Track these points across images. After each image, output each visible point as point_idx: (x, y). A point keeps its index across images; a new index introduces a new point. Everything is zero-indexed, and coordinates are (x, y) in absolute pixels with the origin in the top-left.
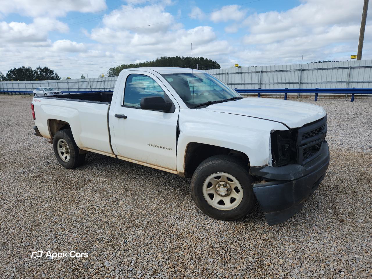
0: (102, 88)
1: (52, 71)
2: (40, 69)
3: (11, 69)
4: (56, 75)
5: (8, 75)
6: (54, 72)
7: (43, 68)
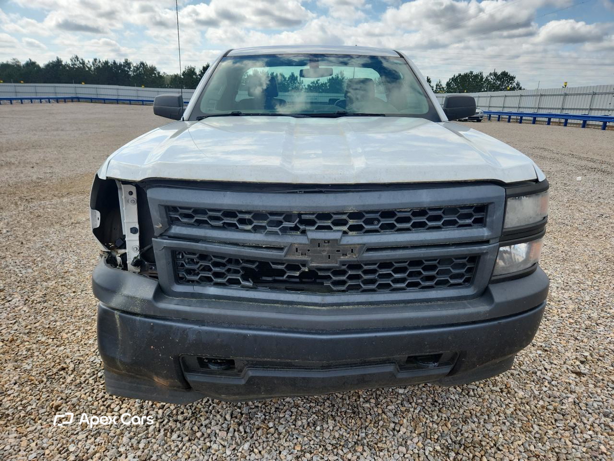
0: (558, 109)
1: (512, 78)
2: (495, 74)
3: (454, 76)
4: (518, 84)
5: (448, 84)
6: (516, 80)
7: (499, 73)
